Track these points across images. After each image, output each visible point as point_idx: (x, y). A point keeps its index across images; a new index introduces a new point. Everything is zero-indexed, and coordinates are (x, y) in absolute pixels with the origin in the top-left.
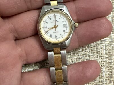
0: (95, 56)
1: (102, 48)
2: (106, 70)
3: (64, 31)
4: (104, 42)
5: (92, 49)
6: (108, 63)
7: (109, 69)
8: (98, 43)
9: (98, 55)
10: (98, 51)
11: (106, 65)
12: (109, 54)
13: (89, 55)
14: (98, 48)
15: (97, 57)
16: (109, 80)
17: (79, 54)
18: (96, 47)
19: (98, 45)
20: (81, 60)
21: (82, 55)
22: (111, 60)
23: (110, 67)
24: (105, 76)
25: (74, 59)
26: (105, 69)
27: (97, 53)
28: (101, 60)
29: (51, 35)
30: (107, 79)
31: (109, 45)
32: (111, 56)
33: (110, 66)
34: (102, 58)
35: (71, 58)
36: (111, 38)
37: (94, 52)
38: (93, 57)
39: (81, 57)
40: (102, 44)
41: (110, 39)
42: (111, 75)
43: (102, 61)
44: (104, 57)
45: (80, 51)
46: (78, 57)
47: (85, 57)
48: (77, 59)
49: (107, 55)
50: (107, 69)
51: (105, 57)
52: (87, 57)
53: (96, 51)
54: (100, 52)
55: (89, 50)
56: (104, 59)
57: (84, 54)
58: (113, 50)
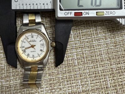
0: (94, 66)
1: (100, 54)
2: (110, 79)
3: (41, 50)
4: (101, 46)
5: (89, 59)
6: (111, 70)
7: (113, 77)
8: (94, 50)
9: (97, 64)
10: (96, 59)
11: (109, 73)
12: (109, 59)
13: (87, 67)
14: (95, 56)
15: (97, 66)
16: (116, 89)
17: (75, 69)
18: (93, 55)
19: (94, 52)
20: (80, 75)
21: (79, 69)
22: (114, 65)
23: (113, 75)
24: (111, 86)
25: (71, 76)
26: (109, 77)
27: (96, 62)
28: (101, 68)
29: (28, 54)
30: (114, 88)
31: (108, 48)
32: (112, 60)
33: (113, 72)
34: (102, 66)
35: (68, 77)
36: (108, 39)
37: (92, 61)
38: (93, 68)
39: (79, 72)
40: (99, 49)
41: (106, 40)
42: (117, 83)
43: (103, 70)
44: (104, 64)
45: (76, 65)
46: (76, 73)
47: (84, 70)
48: (75, 76)
49: (107, 60)
50: (111, 77)
51: (106, 64)
52: (85, 70)
53: (94, 60)
54: (99, 59)
55: (85, 60)
56: (105, 66)
57: (82, 67)
58: (112, 53)
